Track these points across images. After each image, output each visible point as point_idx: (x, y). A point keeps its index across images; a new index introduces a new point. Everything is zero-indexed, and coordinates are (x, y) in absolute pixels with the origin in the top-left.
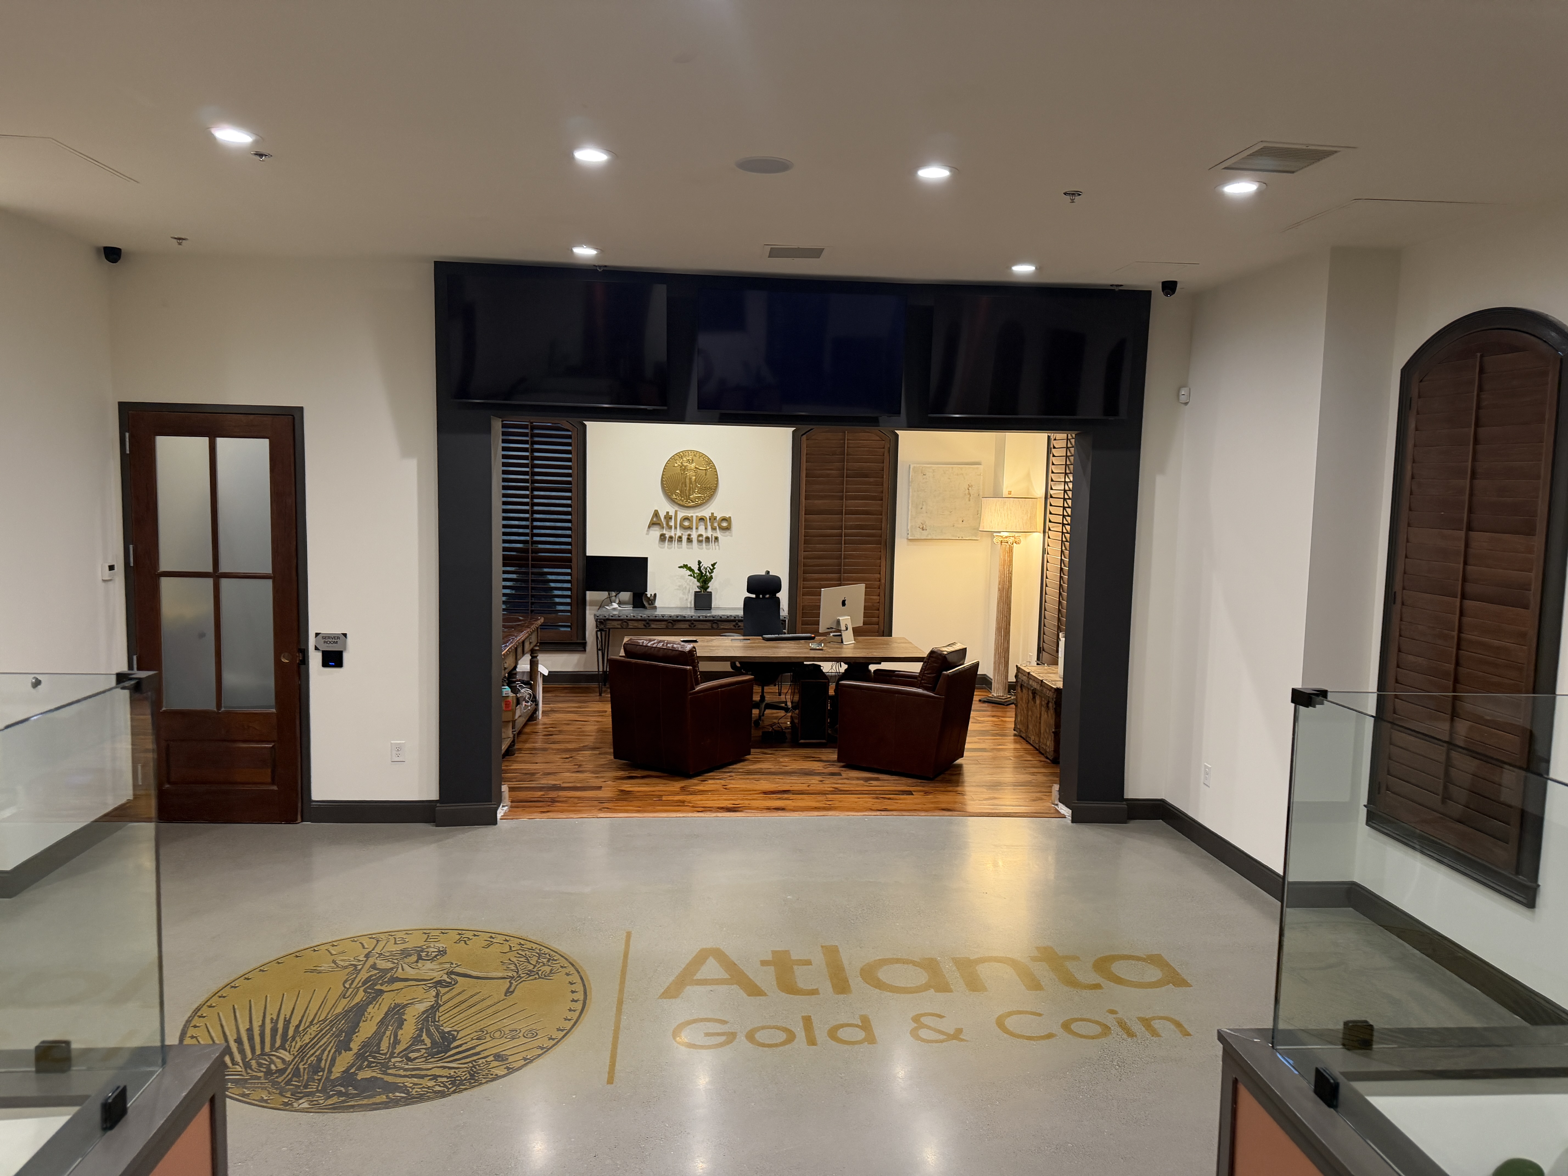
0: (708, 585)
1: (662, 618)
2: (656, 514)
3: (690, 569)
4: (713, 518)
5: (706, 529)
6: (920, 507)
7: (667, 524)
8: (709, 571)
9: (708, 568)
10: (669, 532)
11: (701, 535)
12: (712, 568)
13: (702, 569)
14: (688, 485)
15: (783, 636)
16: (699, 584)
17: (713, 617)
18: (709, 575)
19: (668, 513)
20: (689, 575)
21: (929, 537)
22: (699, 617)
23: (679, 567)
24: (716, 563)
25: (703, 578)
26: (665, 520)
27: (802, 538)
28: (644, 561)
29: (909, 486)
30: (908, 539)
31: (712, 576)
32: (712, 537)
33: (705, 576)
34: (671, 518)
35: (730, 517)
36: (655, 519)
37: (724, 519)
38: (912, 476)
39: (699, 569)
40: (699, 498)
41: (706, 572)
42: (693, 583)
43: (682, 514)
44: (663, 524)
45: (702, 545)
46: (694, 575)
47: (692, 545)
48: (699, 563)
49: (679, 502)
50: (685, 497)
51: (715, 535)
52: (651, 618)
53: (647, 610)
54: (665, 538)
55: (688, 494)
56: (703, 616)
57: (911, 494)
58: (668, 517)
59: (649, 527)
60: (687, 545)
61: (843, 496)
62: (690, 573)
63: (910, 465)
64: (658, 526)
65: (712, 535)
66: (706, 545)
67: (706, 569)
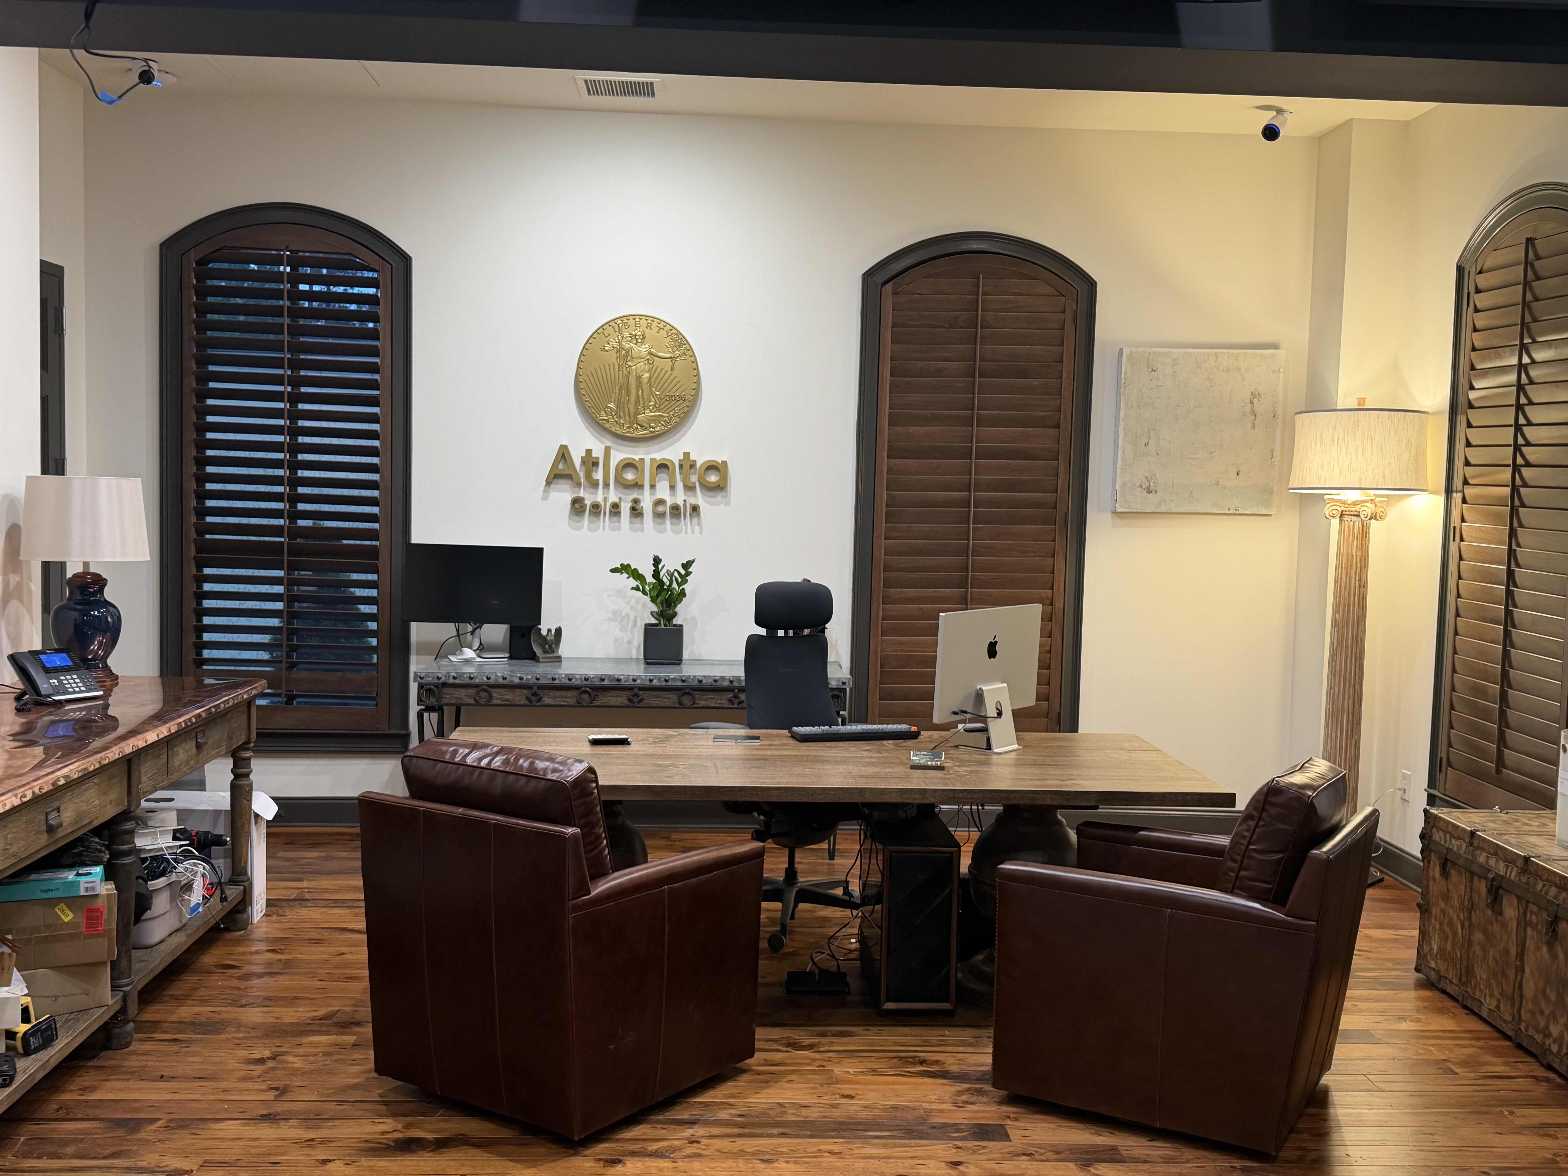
0: (676, 610)
1: (568, 682)
2: (563, 454)
3: (636, 574)
4: (687, 464)
5: (672, 487)
6: (1144, 441)
7: (588, 476)
8: (676, 579)
9: (676, 574)
10: (590, 493)
11: (660, 502)
12: (683, 572)
13: (662, 574)
14: (633, 391)
15: (841, 729)
16: (655, 609)
17: (683, 681)
18: (677, 588)
19: (589, 452)
20: (633, 588)
21: (1163, 509)
22: (651, 681)
23: (613, 571)
24: (693, 561)
25: (664, 593)
26: (583, 468)
27: (882, 510)
28: (534, 556)
29: (1118, 394)
30: (1114, 513)
31: (683, 589)
32: (685, 505)
33: (668, 590)
34: (596, 464)
35: (725, 463)
36: (561, 466)
37: (712, 467)
38: (1125, 374)
39: (656, 574)
40: (656, 419)
41: (671, 581)
42: (644, 605)
43: (618, 456)
44: (579, 478)
45: (664, 523)
46: (643, 587)
47: (642, 523)
48: (657, 561)
49: (613, 429)
50: (627, 418)
51: (692, 501)
52: (543, 681)
53: (541, 665)
54: (583, 507)
55: (632, 410)
56: (659, 679)
57: (1122, 412)
58: (590, 462)
59: (548, 483)
60: (630, 523)
61: (973, 418)
62: (633, 583)
63: (1121, 350)
64: (569, 482)
65: (685, 501)
66: (672, 524)
67: (672, 575)
